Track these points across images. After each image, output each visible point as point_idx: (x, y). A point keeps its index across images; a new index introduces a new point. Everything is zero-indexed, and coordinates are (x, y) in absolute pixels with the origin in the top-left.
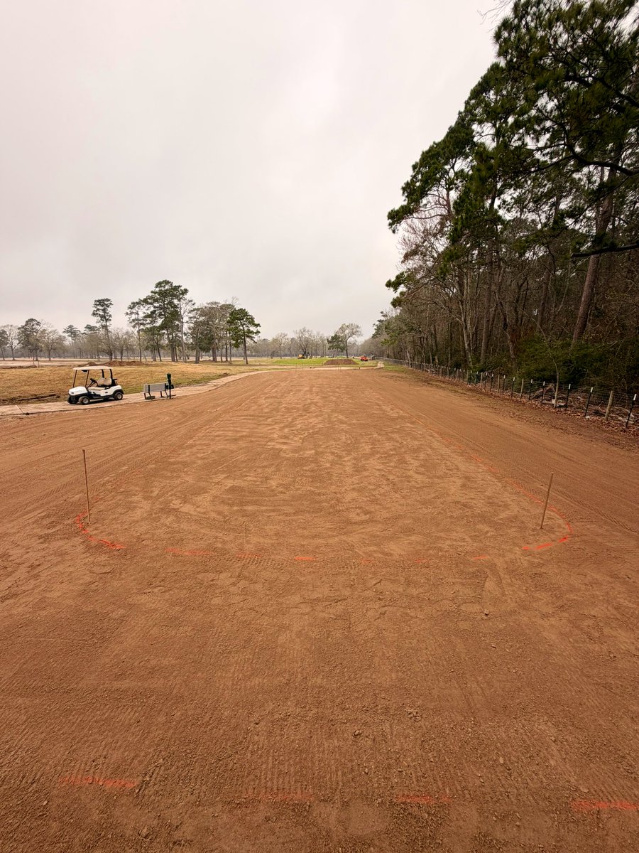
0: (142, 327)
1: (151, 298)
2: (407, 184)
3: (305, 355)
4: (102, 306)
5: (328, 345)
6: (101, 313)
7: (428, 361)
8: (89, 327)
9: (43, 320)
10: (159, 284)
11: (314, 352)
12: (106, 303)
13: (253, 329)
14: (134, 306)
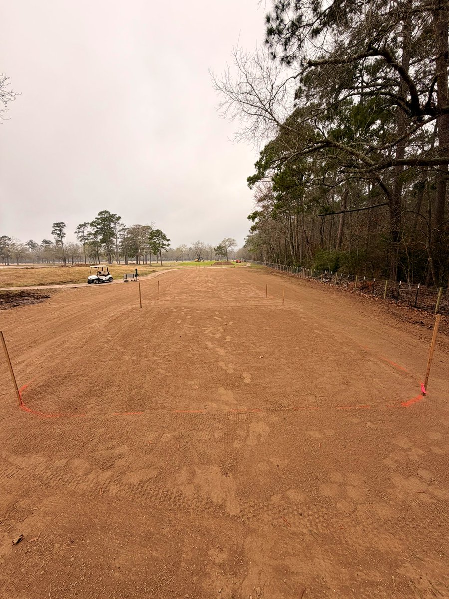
0: (86, 241)
1: (95, 222)
2: (258, 162)
3: (199, 259)
4: (59, 227)
5: (215, 252)
6: (58, 232)
7: (275, 262)
8: (45, 241)
9: (13, 237)
10: (101, 213)
11: (205, 257)
12: (62, 225)
13: (165, 242)
14: (81, 227)
